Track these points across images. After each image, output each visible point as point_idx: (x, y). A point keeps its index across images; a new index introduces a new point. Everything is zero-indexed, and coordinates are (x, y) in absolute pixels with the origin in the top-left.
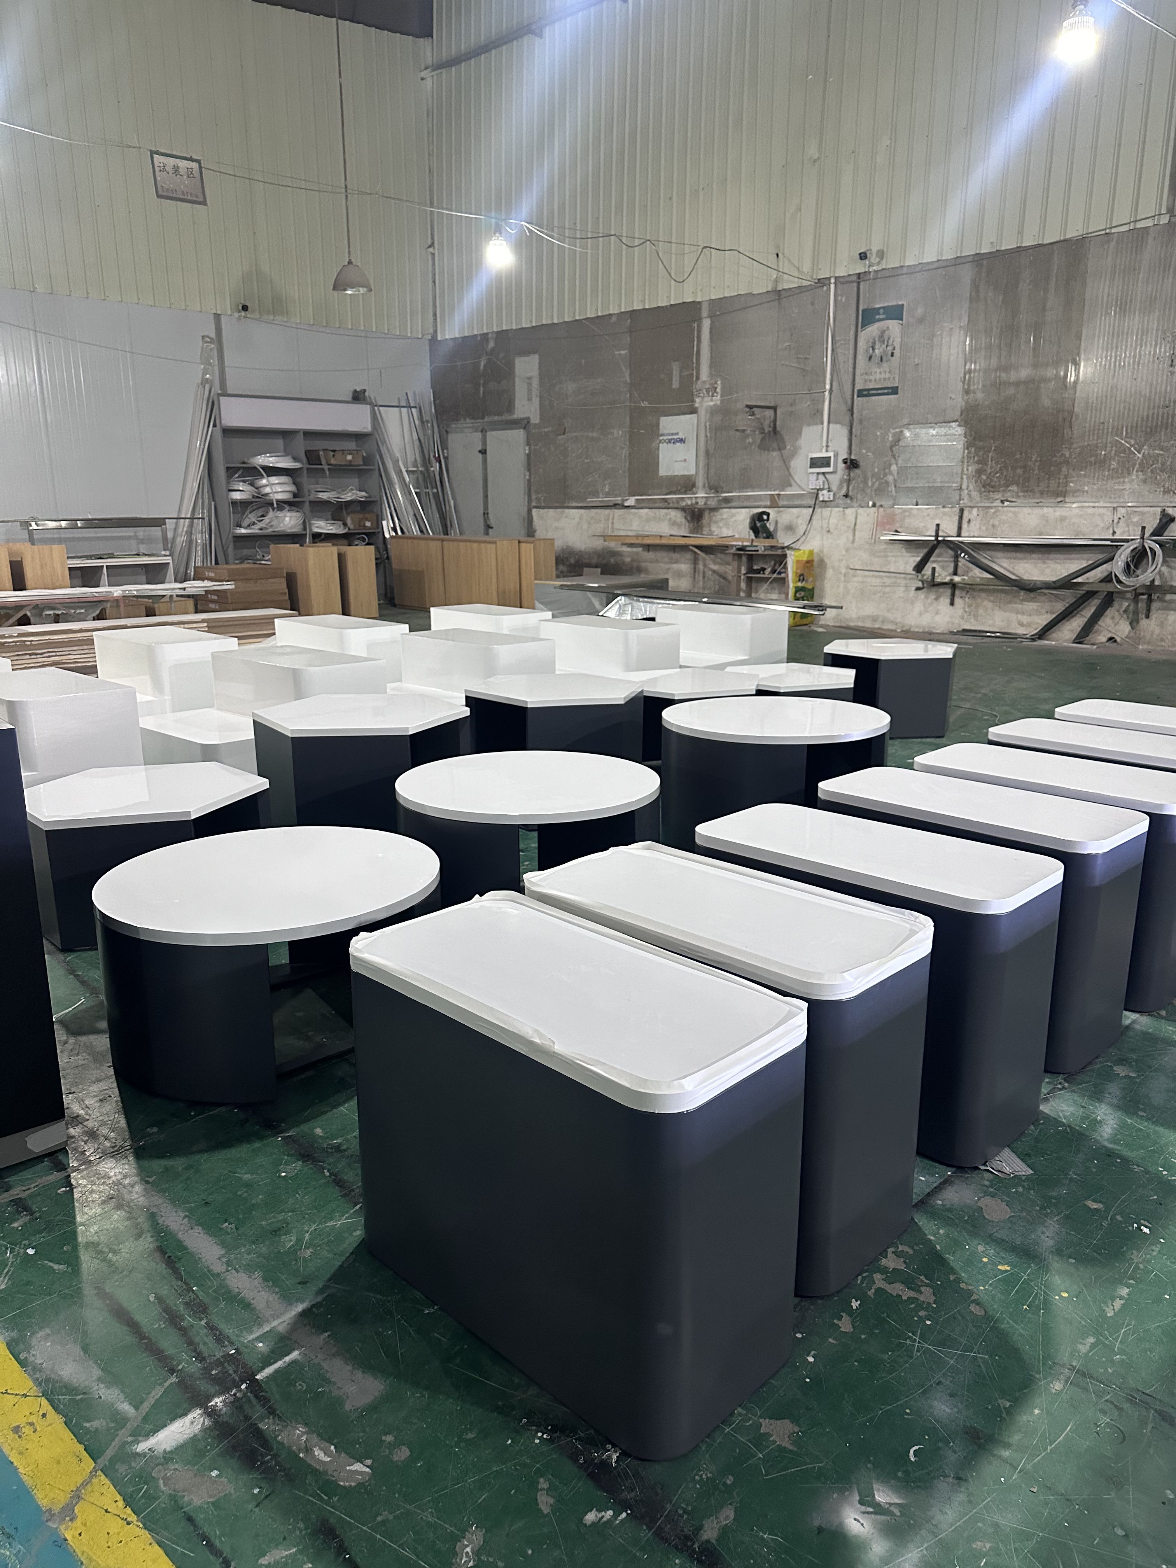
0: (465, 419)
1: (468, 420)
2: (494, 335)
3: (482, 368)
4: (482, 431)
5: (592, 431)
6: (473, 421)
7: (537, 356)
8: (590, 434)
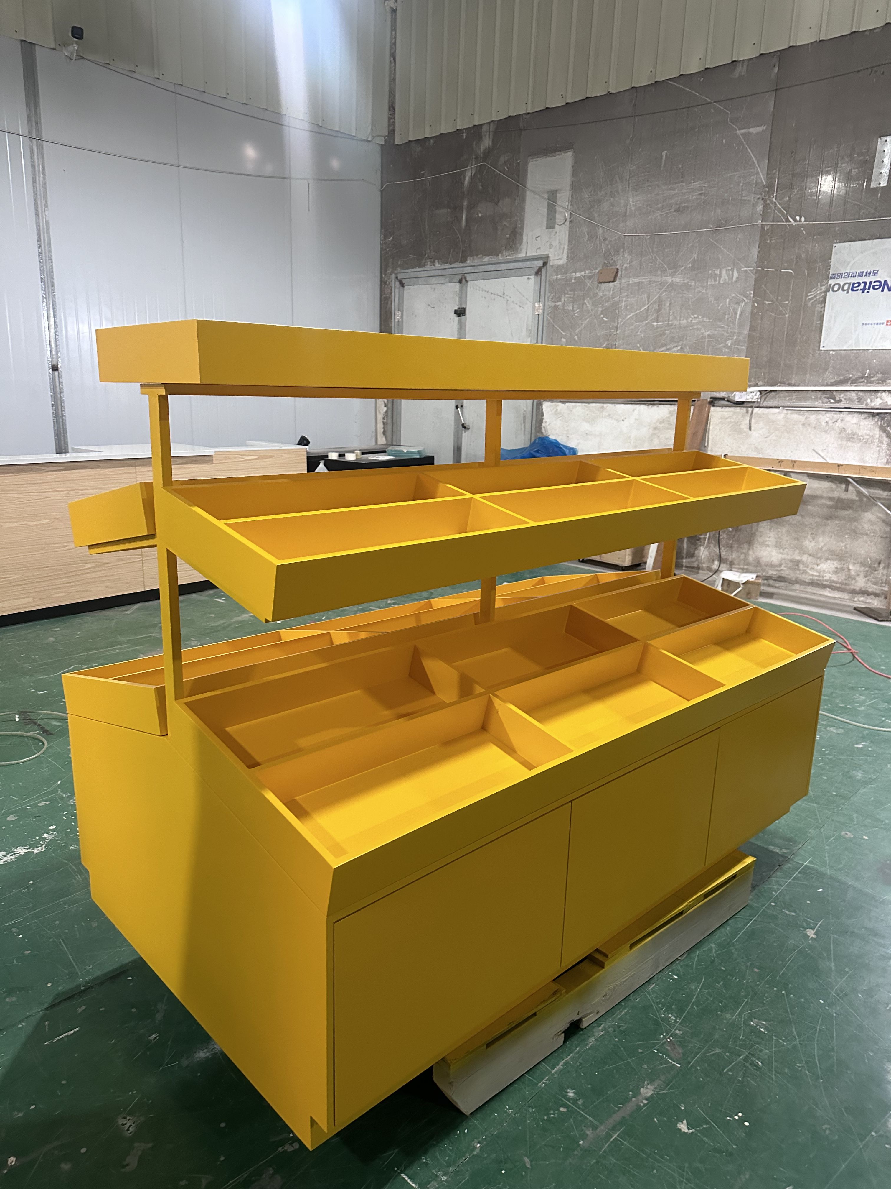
0: (433, 263)
1: (437, 265)
2: (492, 127)
3: (466, 182)
4: (460, 281)
5: (672, 275)
6: (447, 266)
7: (570, 154)
8: (669, 279)
